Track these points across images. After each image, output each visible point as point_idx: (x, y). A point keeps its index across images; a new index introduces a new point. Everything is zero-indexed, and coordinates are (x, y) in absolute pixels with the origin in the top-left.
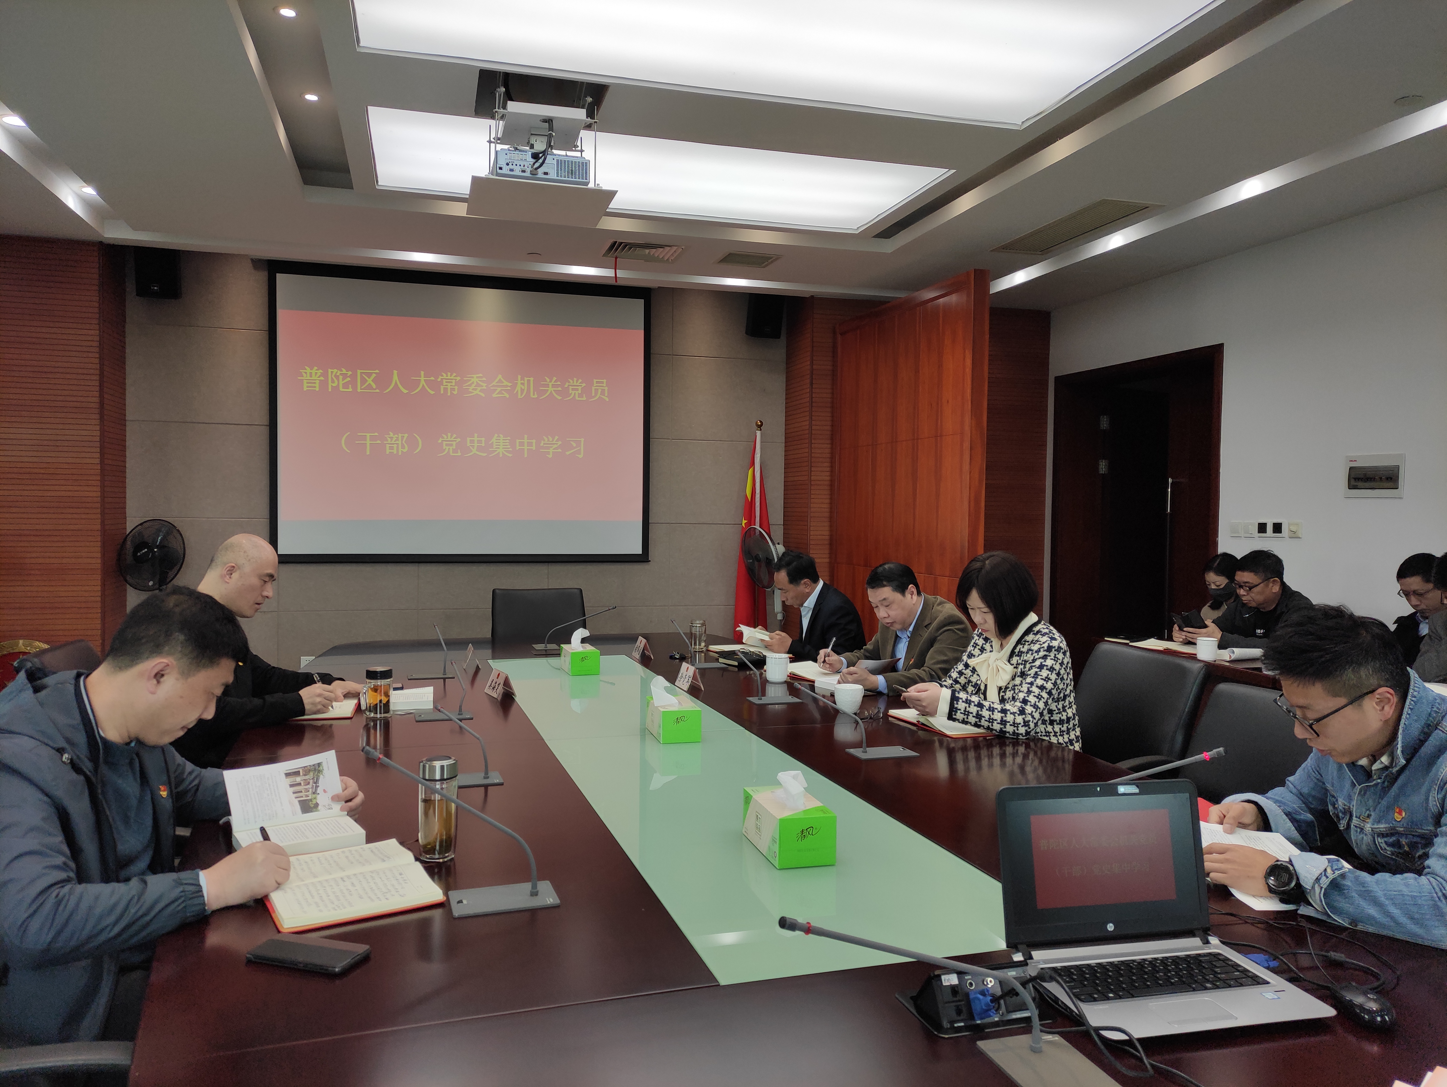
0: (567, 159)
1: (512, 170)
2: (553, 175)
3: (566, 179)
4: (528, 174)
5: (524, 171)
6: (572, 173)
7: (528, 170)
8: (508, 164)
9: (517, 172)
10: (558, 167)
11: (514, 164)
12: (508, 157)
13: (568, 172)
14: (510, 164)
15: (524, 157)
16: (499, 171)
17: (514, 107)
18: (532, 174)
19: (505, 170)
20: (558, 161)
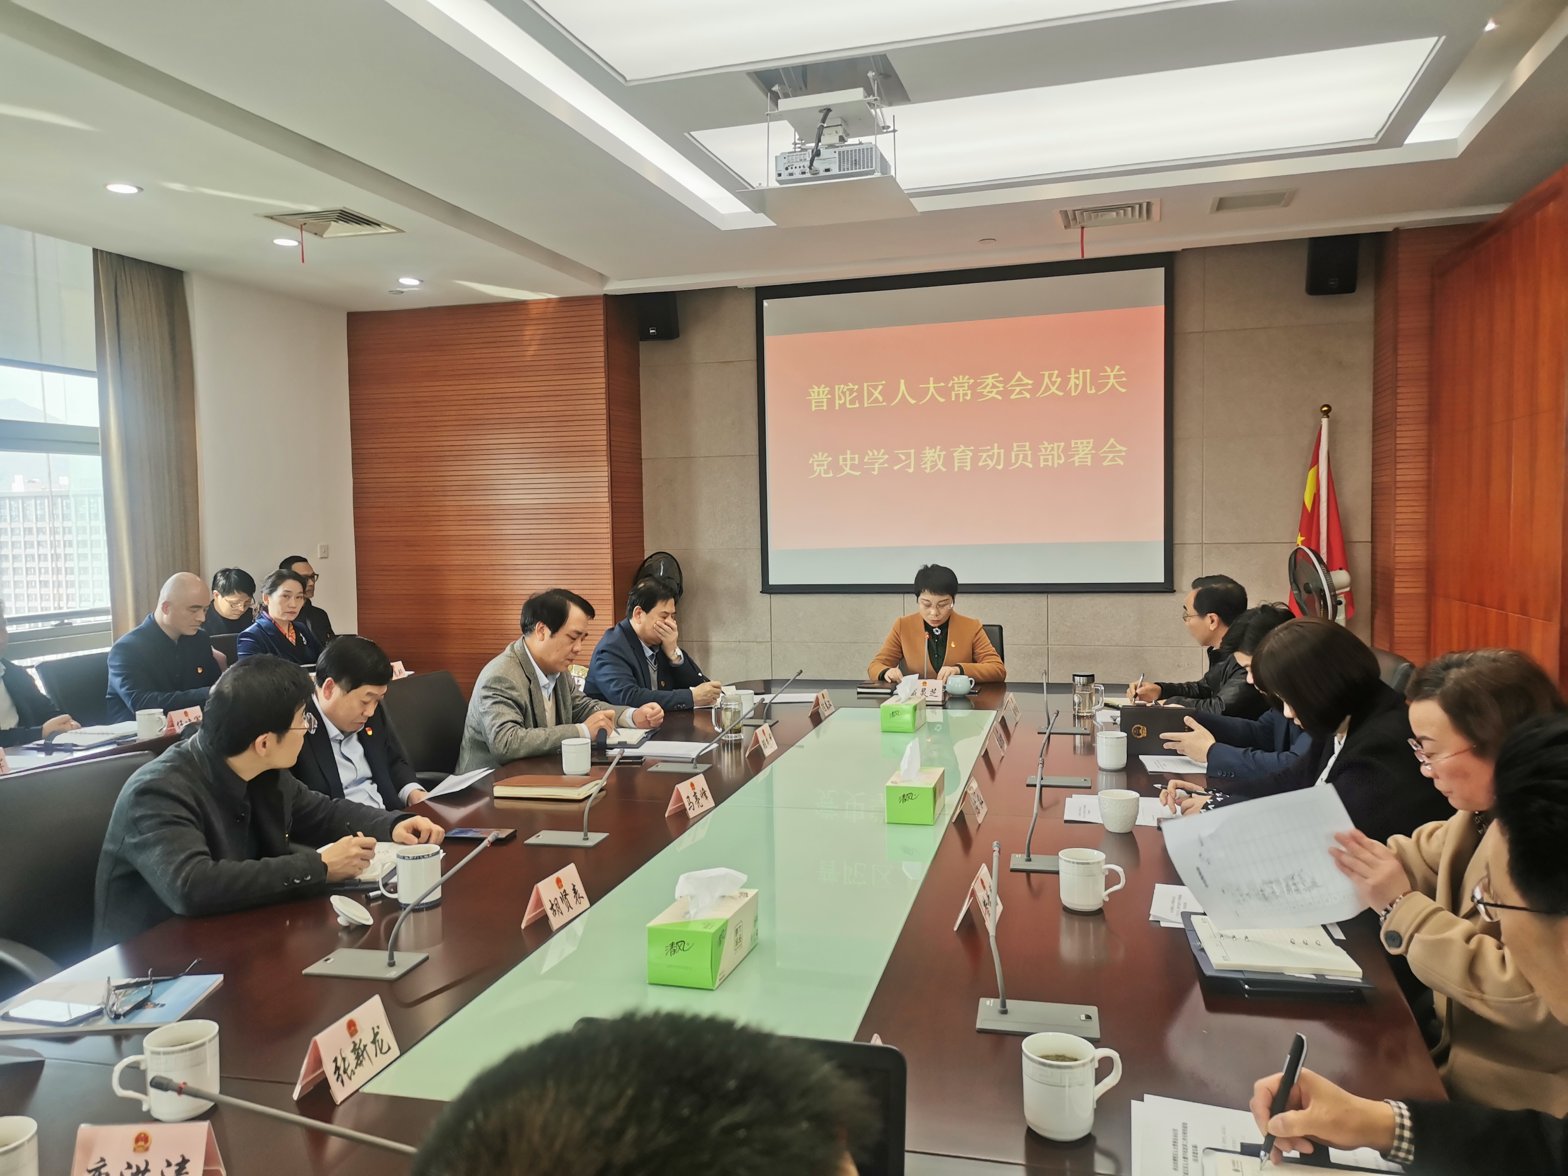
0: (858, 147)
1: (791, 174)
2: (835, 171)
3: (850, 171)
4: (808, 175)
5: (804, 173)
6: (856, 164)
7: (808, 170)
8: (787, 169)
9: (797, 175)
10: (840, 161)
11: (794, 167)
12: (786, 161)
13: (852, 165)
14: (790, 168)
15: (803, 157)
16: (780, 178)
17: (789, 103)
18: (813, 174)
19: (784, 177)
20: (839, 153)
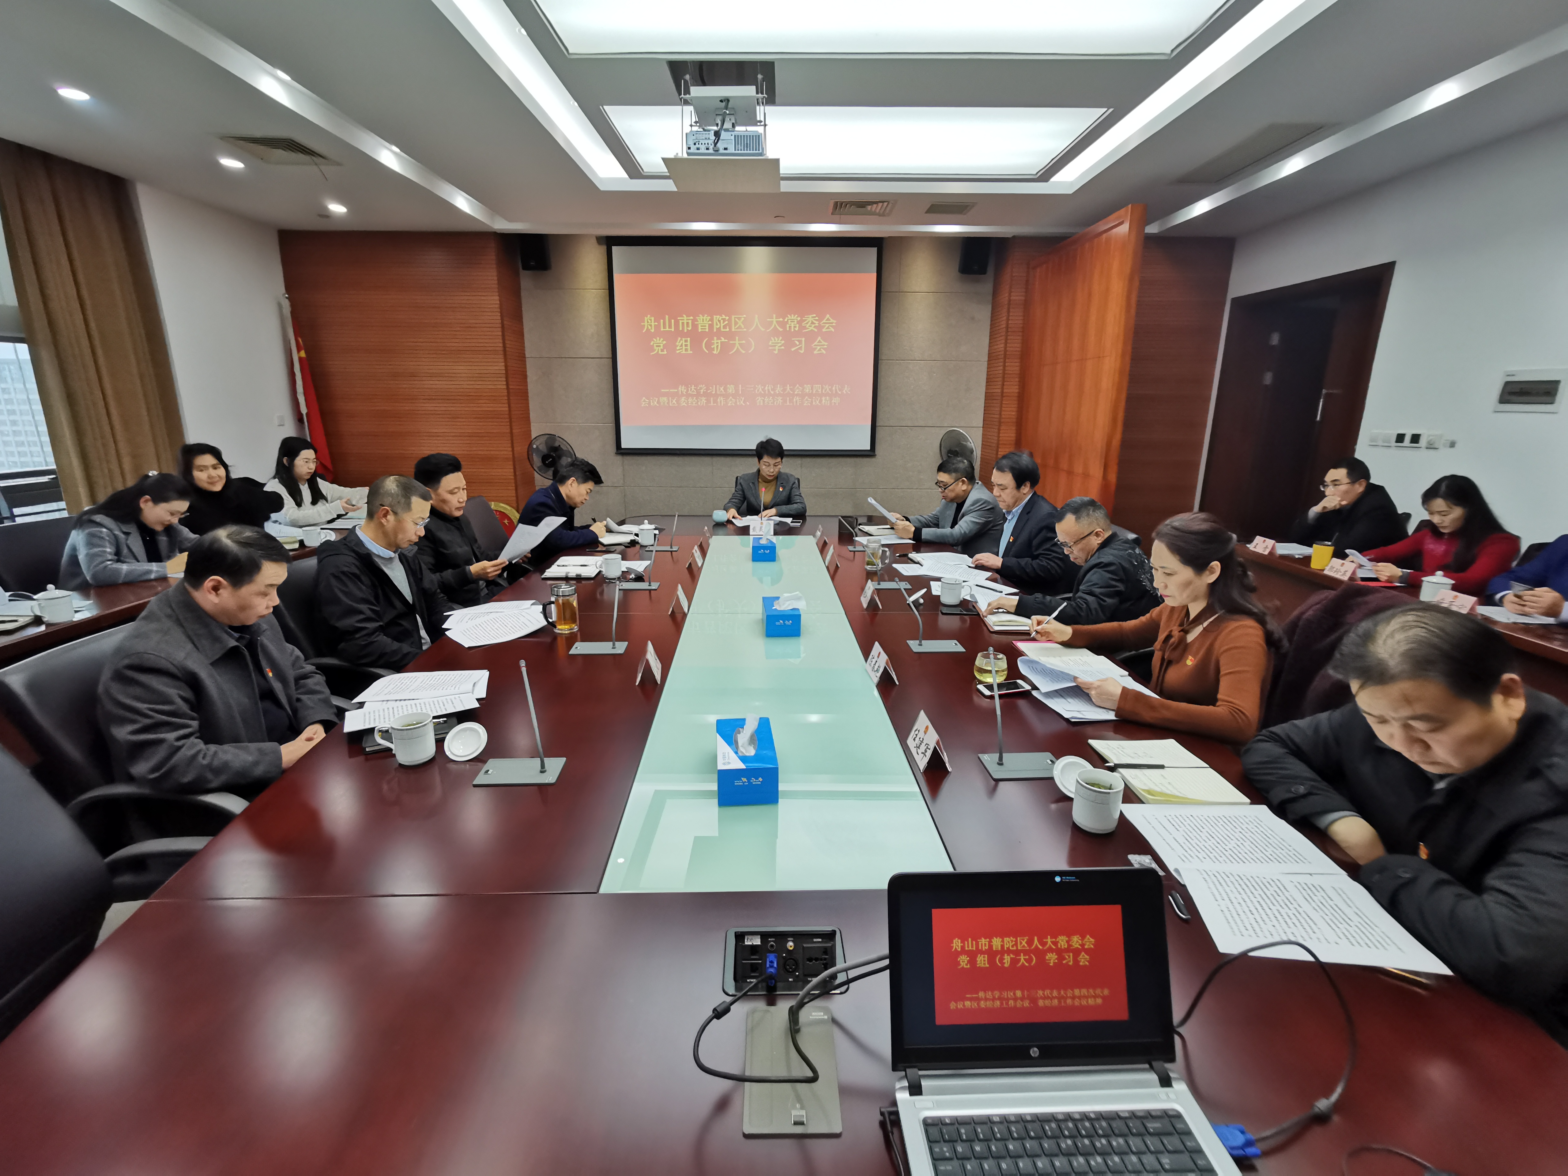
0: (746, 134)
1: (698, 149)
2: (731, 150)
3: (743, 152)
4: (711, 151)
5: (707, 149)
6: (747, 147)
7: (711, 147)
8: (695, 144)
9: (703, 150)
10: (734, 143)
11: (700, 143)
12: (694, 137)
13: (744, 147)
14: (697, 143)
15: (707, 136)
16: (689, 151)
17: (697, 91)
18: (715, 151)
19: (692, 150)
20: (735, 136)
